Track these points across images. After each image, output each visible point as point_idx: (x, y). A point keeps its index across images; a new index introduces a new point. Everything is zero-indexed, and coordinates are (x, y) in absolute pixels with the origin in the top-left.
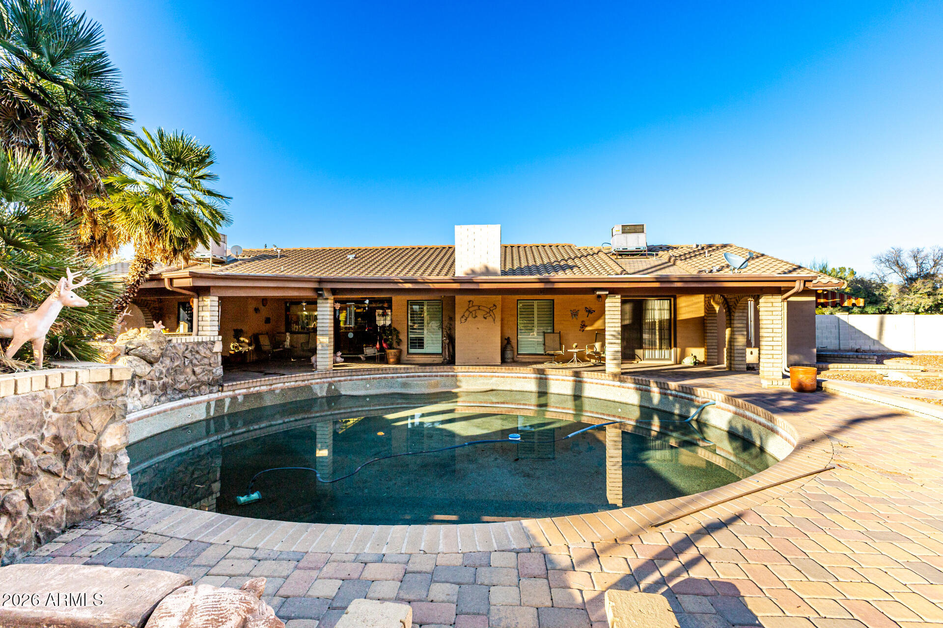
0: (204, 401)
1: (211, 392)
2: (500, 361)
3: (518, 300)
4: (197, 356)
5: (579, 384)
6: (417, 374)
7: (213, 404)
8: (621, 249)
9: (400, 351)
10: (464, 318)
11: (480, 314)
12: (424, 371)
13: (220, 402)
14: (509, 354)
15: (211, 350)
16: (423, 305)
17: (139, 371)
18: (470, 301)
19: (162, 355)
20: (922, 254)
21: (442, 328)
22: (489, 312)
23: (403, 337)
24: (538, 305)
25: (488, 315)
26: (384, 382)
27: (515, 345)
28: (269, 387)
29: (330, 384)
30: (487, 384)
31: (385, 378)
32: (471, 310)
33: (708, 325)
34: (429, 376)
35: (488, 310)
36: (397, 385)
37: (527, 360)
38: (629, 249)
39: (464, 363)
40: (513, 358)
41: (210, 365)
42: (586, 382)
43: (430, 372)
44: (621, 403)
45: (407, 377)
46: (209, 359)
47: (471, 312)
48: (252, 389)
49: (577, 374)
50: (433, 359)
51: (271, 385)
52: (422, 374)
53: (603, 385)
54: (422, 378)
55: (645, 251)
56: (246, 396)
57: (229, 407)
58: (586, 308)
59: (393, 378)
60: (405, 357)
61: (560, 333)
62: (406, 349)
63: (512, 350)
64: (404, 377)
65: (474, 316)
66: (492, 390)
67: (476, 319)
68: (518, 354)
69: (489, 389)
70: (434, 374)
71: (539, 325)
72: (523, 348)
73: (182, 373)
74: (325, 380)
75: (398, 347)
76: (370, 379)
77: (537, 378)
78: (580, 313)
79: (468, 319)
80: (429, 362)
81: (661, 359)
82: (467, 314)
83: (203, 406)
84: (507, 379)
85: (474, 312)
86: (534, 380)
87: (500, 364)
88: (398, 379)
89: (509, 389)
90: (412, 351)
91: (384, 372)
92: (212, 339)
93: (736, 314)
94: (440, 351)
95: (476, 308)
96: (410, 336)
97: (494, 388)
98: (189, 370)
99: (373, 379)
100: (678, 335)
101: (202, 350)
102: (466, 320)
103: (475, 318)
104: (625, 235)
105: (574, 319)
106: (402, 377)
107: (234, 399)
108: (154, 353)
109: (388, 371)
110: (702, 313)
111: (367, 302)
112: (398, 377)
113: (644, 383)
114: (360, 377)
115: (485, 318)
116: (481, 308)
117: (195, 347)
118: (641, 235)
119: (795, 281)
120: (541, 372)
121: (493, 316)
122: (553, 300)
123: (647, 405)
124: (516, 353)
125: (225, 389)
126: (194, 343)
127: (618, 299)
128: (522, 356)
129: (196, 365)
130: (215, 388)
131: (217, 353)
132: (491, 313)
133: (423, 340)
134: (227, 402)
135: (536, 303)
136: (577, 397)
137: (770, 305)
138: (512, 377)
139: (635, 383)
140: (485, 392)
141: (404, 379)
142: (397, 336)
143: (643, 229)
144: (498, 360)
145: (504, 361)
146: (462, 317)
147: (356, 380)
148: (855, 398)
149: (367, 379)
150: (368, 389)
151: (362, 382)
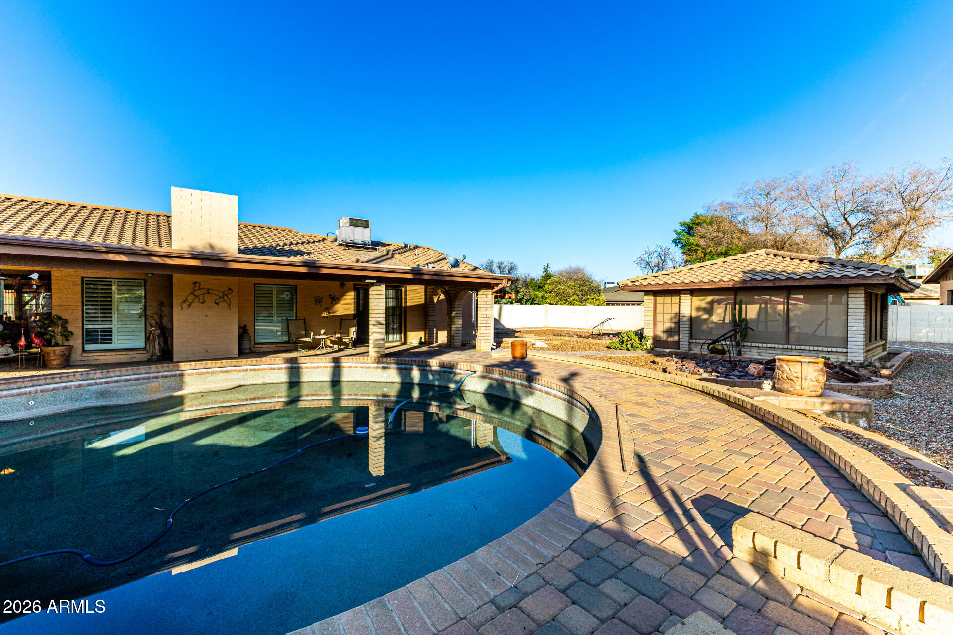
2: (237, 352)
3: (255, 284)
5: (337, 369)
6: (123, 378)
8: (349, 241)
9: (71, 348)
10: (187, 303)
11: (210, 299)
12: (136, 372)
14: (246, 345)
16: (111, 285)
18: (195, 283)
20: (504, 265)
21: (146, 316)
22: (224, 297)
23: (75, 328)
24: (277, 291)
25: (221, 300)
26: (63, 395)
27: (251, 334)
30: (232, 379)
31: (65, 388)
32: (196, 293)
33: (430, 311)
34: (144, 379)
35: (222, 295)
36: (88, 397)
37: (266, 350)
38: (356, 241)
39: (187, 358)
40: (250, 349)
42: (344, 367)
43: (146, 373)
44: (386, 383)
45: (106, 383)
47: (197, 296)
49: (336, 360)
50: (130, 356)
52: (133, 377)
53: (369, 367)
54: (133, 382)
55: (369, 245)
58: (330, 295)
59: (80, 386)
60: (77, 356)
61: (304, 320)
62: (81, 345)
63: (250, 340)
64: (101, 384)
65: (201, 300)
66: (240, 386)
67: (205, 304)
68: (256, 344)
69: (236, 386)
70: (152, 375)
71: (279, 312)
72: (260, 337)
75: (66, 343)
76: (36, 392)
77: (288, 368)
78: (323, 299)
79: (192, 305)
80: (123, 360)
81: (394, 342)
82: (190, 299)
84: (259, 371)
85: (201, 297)
86: (284, 370)
87: (237, 356)
88: (90, 388)
89: (260, 383)
90: (88, 347)
91: (65, 379)
93: (456, 303)
94: (142, 345)
95: (205, 291)
96: (86, 327)
97: (242, 383)
99: (42, 391)
100: (407, 320)
102: (189, 305)
103: (203, 303)
104: (352, 227)
105: (319, 306)
106: (96, 384)
109: (71, 378)
110: (422, 301)
111: (35, 276)
112: (89, 385)
113: (403, 362)
114: (15, 392)
115: (218, 304)
116: (210, 291)
118: (367, 230)
119: (502, 280)
120: (294, 361)
121: (229, 302)
122: (296, 286)
123: (406, 381)
124: (253, 343)
127: (383, 287)
128: (260, 346)
132: (226, 298)
133: (111, 331)
135: (275, 289)
136: (336, 383)
137: (485, 296)
138: (265, 369)
139: (397, 363)
140: (232, 389)
141: (101, 386)
142: (64, 328)
143: (368, 224)
144: (236, 352)
145: (243, 353)
146: (184, 302)
147: (6, 396)
148: (551, 360)
149: (30, 393)
150: (31, 408)
151: (18, 399)
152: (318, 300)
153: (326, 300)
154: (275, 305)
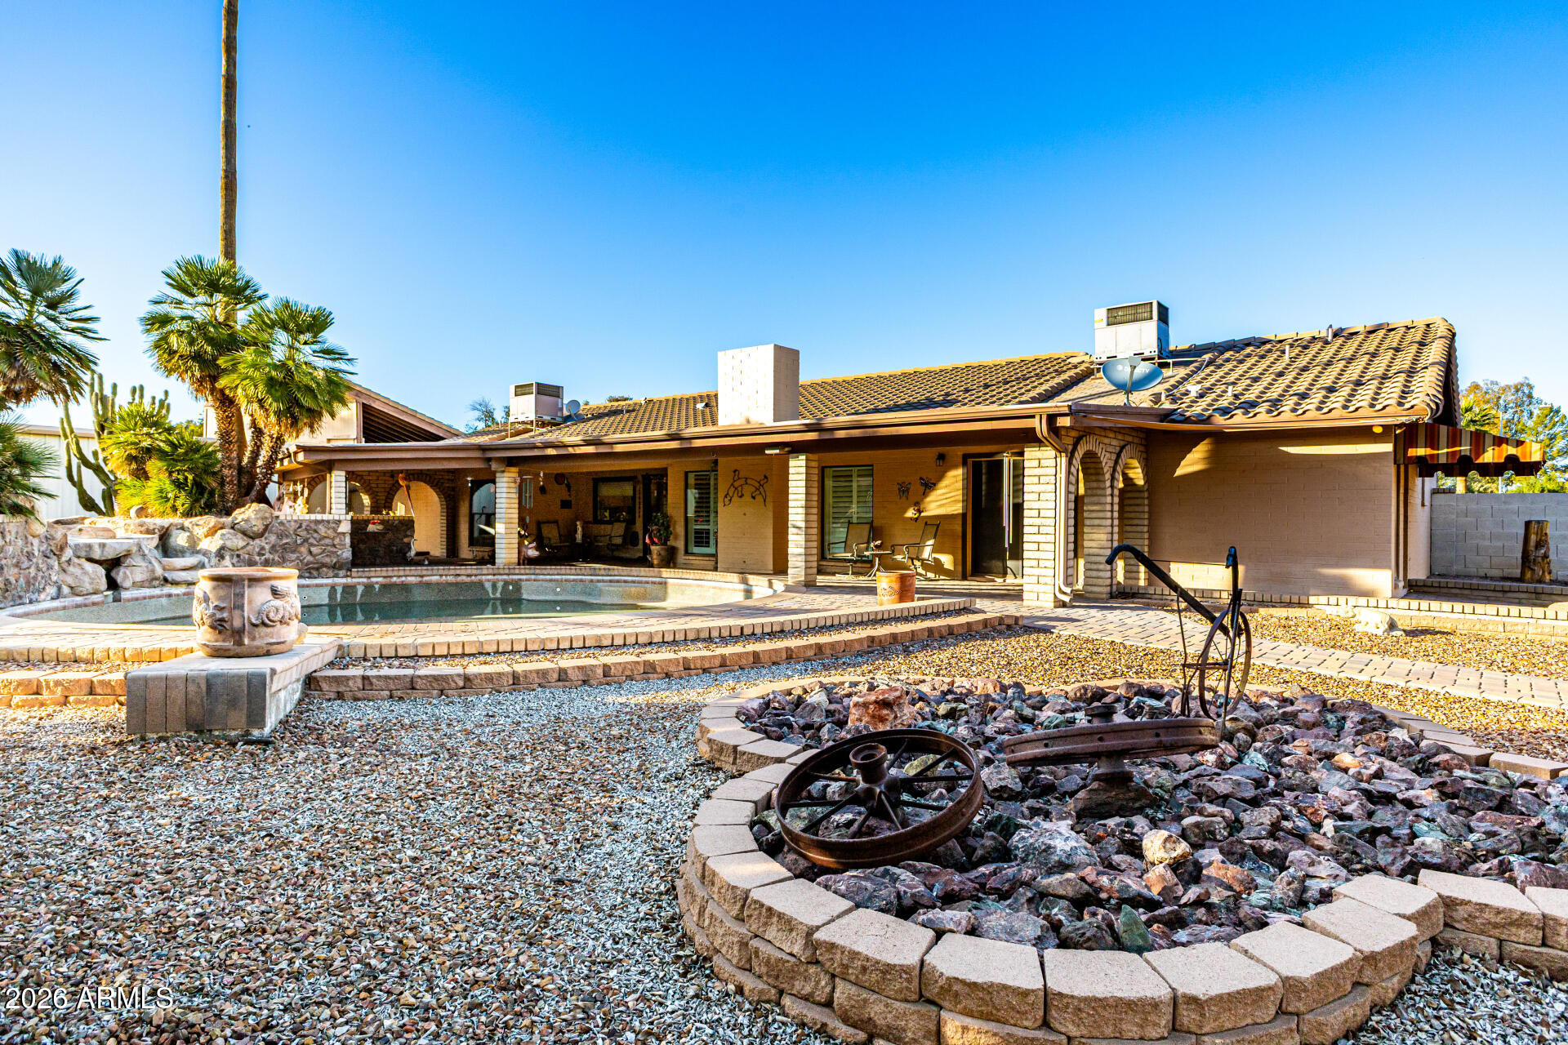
0: (326, 585)
1: (336, 576)
3: (824, 468)
4: (315, 535)
7: (339, 590)
9: (672, 549)
10: (730, 497)
11: (748, 491)
13: (349, 590)
15: (335, 530)
16: (710, 480)
17: (229, 544)
18: (735, 471)
19: (265, 530)
22: (760, 488)
23: (680, 528)
25: (757, 492)
26: (579, 587)
27: (818, 544)
28: (419, 579)
29: (506, 583)
31: (581, 581)
32: (737, 485)
35: (757, 485)
38: (1120, 356)
41: (334, 546)
46: (333, 539)
47: (735, 488)
48: (395, 579)
51: (422, 576)
56: (384, 587)
57: (362, 596)
58: (921, 478)
59: (592, 581)
60: (680, 558)
62: (683, 547)
65: (740, 494)
73: (293, 552)
74: (500, 577)
78: (912, 488)
79: (733, 499)
82: (731, 491)
83: (325, 592)
85: (740, 488)
90: (694, 550)
91: (579, 572)
92: (337, 518)
95: (742, 481)
96: (694, 527)
98: (303, 549)
101: (322, 529)
102: (728, 500)
103: (740, 497)
104: (1113, 328)
105: (904, 498)
107: (369, 587)
108: (255, 529)
112: (598, 581)
114: (548, 577)
115: (754, 498)
116: (748, 481)
117: (312, 525)
121: (764, 495)
124: (819, 557)
125: (354, 574)
126: (311, 521)
129: (312, 545)
130: (342, 573)
131: (344, 534)
132: (762, 490)
134: (360, 589)
144: (770, 566)
146: (725, 496)
149: (557, 580)
150: (557, 594)
151: (550, 584)
152: (904, 490)
153: (917, 488)
154: (855, 499)
